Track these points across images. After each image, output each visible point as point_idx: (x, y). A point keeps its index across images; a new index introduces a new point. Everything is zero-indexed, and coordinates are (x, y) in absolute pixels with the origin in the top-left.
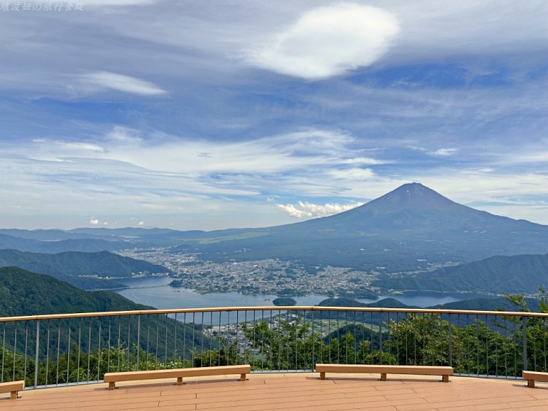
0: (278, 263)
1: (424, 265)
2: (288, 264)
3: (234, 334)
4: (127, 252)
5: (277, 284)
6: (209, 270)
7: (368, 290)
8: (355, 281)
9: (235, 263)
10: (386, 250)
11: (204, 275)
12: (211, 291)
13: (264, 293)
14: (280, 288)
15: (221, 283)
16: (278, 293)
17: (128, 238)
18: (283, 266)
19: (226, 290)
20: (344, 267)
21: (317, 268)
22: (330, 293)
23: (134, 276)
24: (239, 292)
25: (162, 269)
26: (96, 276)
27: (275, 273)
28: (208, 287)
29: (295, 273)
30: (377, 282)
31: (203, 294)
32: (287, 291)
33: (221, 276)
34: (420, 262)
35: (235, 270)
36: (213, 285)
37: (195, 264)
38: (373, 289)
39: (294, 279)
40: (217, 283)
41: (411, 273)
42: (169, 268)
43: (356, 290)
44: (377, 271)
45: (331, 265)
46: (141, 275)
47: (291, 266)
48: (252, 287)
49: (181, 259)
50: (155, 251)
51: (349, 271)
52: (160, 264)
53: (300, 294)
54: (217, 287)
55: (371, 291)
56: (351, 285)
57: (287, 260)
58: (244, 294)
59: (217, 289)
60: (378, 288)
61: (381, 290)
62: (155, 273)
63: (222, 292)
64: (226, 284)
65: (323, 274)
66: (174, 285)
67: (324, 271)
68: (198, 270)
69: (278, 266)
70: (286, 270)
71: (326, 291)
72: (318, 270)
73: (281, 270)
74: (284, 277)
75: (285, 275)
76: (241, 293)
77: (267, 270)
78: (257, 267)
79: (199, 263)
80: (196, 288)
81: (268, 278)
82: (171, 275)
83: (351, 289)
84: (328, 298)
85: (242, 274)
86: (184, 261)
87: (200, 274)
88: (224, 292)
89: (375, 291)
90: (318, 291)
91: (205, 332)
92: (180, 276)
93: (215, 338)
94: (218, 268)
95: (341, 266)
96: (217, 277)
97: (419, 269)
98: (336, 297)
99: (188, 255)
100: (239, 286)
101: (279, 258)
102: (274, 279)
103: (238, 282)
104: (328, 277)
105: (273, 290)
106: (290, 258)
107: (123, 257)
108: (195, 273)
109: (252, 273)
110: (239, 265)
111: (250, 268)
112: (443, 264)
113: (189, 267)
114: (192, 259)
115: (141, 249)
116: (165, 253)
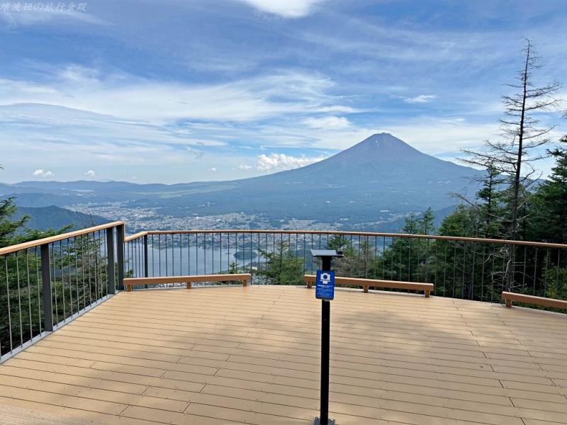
0: (243, 217)
1: (386, 216)
2: (253, 217)
4: (81, 206)
5: (240, 238)
6: (168, 225)
9: (198, 218)
10: (351, 202)
13: (225, 247)
14: (242, 242)
15: (181, 238)
16: (240, 246)
17: (81, 192)
18: (247, 220)
19: (186, 245)
20: (309, 219)
21: (282, 221)
24: (199, 246)
27: (238, 227)
28: (167, 242)
29: (259, 227)
31: (161, 249)
32: (250, 244)
34: (383, 213)
35: (197, 224)
36: (173, 239)
37: (154, 219)
40: (178, 238)
41: (372, 223)
43: (318, 241)
44: (340, 222)
45: (296, 218)
47: (256, 220)
48: (214, 241)
49: (139, 214)
50: (110, 205)
51: (313, 223)
52: (116, 219)
53: (263, 247)
54: (176, 241)
56: (314, 236)
57: (252, 214)
59: (176, 244)
64: (186, 238)
65: (287, 226)
67: (288, 224)
68: (157, 225)
69: (243, 220)
70: (250, 224)
72: (283, 223)
73: (245, 224)
75: (249, 228)
77: (231, 224)
78: (220, 222)
79: (158, 218)
80: (154, 243)
82: (128, 230)
83: (314, 241)
86: (142, 216)
87: (159, 229)
92: (138, 231)
94: (179, 223)
95: (306, 219)
97: (380, 220)
99: (147, 209)
100: (200, 240)
101: (244, 212)
103: (199, 237)
105: (235, 244)
106: (256, 212)
107: (73, 212)
108: (154, 228)
109: (215, 227)
110: (201, 220)
111: (212, 222)
112: (405, 214)
113: (148, 222)
114: (151, 214)
115: (96, 204)
116: (121, 207)
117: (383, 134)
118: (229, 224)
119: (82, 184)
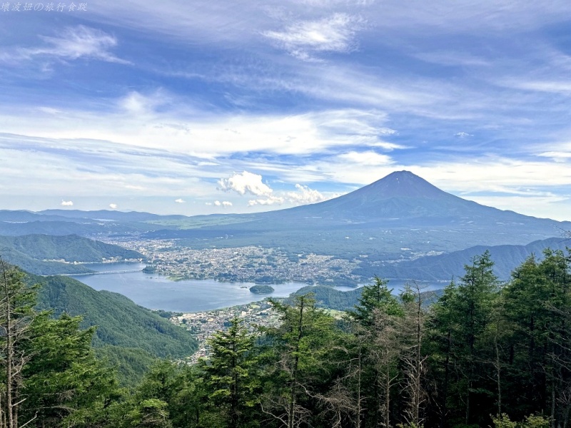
0: (261, 250)
1: (407, 255)
2: (270, 251)
3: (204, 322)
4: (101, 236)
5: (256, 272)
6: (186, 257)
7: (348, 279)
8: (336, 269)
9: (215, 250)
10: (371, 238)
11: (181, 262)
12: (186, 278)
13: (242, 280)
14: (259, 276)
15: (198, 271)
16: (256, 280)
17: (102, 221)
18: (265, 254)
19: (202, 277)
20: (327, 255)
21: (300, 255)
22: (310, 281)
23: (105, 261)
24: (215, 279)
25: (135, 255)
26: (63, 260)
27: (255, 260)
28: (183, 274)
29: (276, 261)
30: (358, 269)
31: (177, 280)
32: (266, 279)
33: (198, 263)
34: (403, 251)
35: (216, 257)
36: (189, 272)
37: (172, 250)
38: (353, 277)
39: (274, 266)
40: (194, 270)
41: (392, 261)
42: (144, 254)
43: (336, 278)
44: (360, 259)
45: (314, 253)
46: (113, 260)
47: (273, 254)
48: (230, 275)
49: (157, 244)
50: (130, 235)
51: (332, 259)
52: (134, 249)
53: (279, 282)
54: (192, 274)
55: (351, 279)
56: (331, 273)
57: (269, 248)
58: (220, 281)
59: (192, 276)
60: (358, 276)
61: (361, 278)
62: (128, 259)
63: (197, 279)
64: (202, 271)
65: (305, 261)
66: (146, 271)
67: (306, 258)
68: (173, 256)
69: (261, 254)
70: (268, 257)
71: (306, 279)
72: (301, 258)
73: (262, 257)
74: (264, 264)
75: (266, 262)
76: (218, 280)
77: (248, 257)
78: (238, 254)
79: (176, 249)
80: (171, 274)
81: (248, 265)
82: (145, 261)
83: (331, 277)
84: (307, 285)
85: (221, 262)
86: (160, 247)
87: (176, 260)
88: (200, 279)
89: (355, 279)
90: (297, 279)
91: (173, 320)
92: (155, 262)
93: (183, 326)
94: (197, 255)
95: (324, 254)
96: (194, 263)
97: (401, 258)
98: (315, 285)
99: (165, 240)
100: (216, 273)
101: (261, 245)
102: (254, 267)
103: (215, 269)
104: (309, 265)
105: (251, 278)
106: (274, 246)
107: (93, 241)
108: (171, 259)
109: (232, 260)
110: (219, 252)
111: (230, 255)
112: (426, 253)
113: (165, 253)
114: (170, 244)
115: (116, 233)
116: (141, 237)
117: (404, 171)
118: (247, 257)
119: (104, 213)
